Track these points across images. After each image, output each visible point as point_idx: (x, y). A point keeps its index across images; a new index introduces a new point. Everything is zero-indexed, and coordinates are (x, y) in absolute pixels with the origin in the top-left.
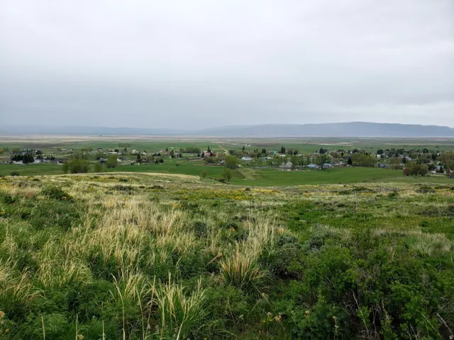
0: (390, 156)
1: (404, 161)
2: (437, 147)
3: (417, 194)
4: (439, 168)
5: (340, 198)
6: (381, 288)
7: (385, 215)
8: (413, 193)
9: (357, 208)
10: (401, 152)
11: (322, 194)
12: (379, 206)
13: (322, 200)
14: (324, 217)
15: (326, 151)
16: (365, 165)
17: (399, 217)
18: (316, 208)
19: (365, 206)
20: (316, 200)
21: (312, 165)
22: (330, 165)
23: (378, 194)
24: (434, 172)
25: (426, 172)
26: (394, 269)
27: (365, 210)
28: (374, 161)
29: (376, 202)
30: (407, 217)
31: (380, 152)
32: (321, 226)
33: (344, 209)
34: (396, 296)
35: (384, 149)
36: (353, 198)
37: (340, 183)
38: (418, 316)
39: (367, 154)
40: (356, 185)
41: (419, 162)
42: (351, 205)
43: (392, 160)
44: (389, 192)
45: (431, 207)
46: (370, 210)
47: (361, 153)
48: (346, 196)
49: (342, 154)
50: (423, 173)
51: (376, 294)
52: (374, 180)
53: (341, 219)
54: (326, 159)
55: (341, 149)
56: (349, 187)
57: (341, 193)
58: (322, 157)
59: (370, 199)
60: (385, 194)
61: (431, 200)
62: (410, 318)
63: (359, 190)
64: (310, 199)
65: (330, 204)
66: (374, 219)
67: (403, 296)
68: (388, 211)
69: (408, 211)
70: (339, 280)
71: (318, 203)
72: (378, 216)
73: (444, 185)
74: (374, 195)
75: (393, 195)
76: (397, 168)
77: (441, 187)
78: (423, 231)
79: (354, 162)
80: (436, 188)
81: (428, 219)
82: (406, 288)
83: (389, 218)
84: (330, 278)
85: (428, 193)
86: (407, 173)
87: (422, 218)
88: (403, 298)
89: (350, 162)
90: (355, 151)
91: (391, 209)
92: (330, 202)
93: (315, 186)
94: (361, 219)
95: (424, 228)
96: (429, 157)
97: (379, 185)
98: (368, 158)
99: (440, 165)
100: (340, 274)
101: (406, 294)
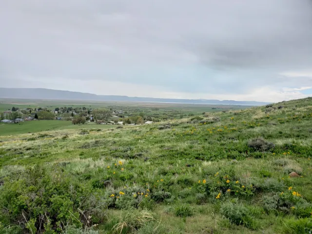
0: (64, 112)
1: (72, 115)
2: (90, 106)
3: (79, 136)
4: (91, 118)
5: (28, 144)
6: (45, 202)
7: (59, 152)
8: (77, 135)
9: (40, 149)
10: (70, 109)
11: (14, 142)
12: (56, 146)
13: (14, 147)
14: (14, 159)
15: (17, 109)
16: (47, 119)
17: (68, 152)
18: (8, 154)
19: (46, 147)
20: (9, 147)
21: (5, 121)
22: (21, 120)
23: (56, 138)
24: (89, 121)
25: (85, 122)
26: (54, 187)
27: (47, 150)
28: (54, 116)
29: (54, 144)
30: (73, 151)
31: (57, 109)
32: (10, 167)
33: (31, 151)
34: (55, 205)
35: (59, 108)
36: (38, 142)
37: (29, 133)
38: (67, 213)
39: (48, 111)
40: (41, 133)
41: (81, 116)
42: (36, 147)
43: (65, 115)
44: (62, 136)
45: (86, 143)
46: (50, 150)
47: (44, 110)
48: (33, 142)
49: (30, 111)
50: (83, 123)
51: (41, 208)
52: (54, 128)
53: (27, 159)
54: (17, 115)
55: (30, 107)
56: (36, 135)
57: (29, 140)
58: (15, 114)
59: (50, 142)
60: (60, 137)
61: (87, 138)
62: (62, 216)
63: (43, 136)
64: (4, 147)
65: (20, 149)
66: (52, 155)
67: (58, 203)
68: (61, 148)
69: (73, 146)
70: (14, 206)
71: (10, 150)
72: (54, 153)
73: (94, 129)
74: (53, 139)
75: (65, 137)
76: (68, 120)
77: (92, 130)
78: (81, 158)
79: (39, 117)
80: (90, 131)
81: (85, 150)
82: (61, 198)
83: (61, 153)
84: (6, 206)
85: (85, 134)
86: (75, 123)
87: (81, 150)
88: (59, 204)
89: (36, 117)
90: (40, 109)
91: (64, 147)
92: (20, 147)
93: (9, 137)
94: (43, 156)
95: (81, 156)
96: (86, 113)
97: (57, 132)
98: (49, 113)
99: (92, 117)
100: (14, 201)
101: (60, 201)
